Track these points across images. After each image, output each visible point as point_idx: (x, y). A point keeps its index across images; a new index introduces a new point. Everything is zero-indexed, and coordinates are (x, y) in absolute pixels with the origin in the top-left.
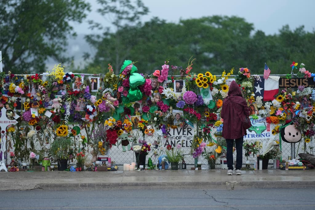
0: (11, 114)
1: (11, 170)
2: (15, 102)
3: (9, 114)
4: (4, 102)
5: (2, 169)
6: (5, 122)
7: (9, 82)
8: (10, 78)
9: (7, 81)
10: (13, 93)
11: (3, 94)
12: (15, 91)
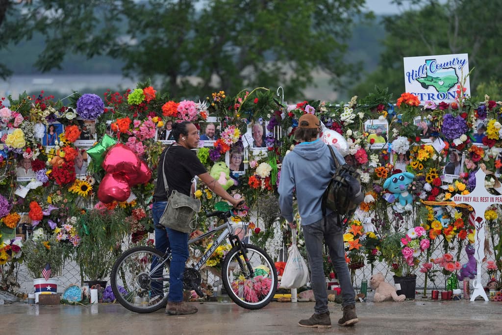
0: (492, 182)
1: (496, 298)
2: (497, 159)
3: (489, 183)
4: (477, 158)
5: (477, 296)
6: (482, 199)
7: (486, 117)
8: (488, 109)
9: (482, 116)
10: (494, 139)
11: (474, 142)
12: (498, 135)
